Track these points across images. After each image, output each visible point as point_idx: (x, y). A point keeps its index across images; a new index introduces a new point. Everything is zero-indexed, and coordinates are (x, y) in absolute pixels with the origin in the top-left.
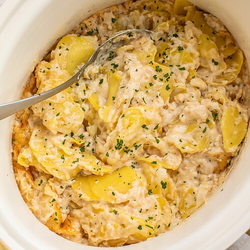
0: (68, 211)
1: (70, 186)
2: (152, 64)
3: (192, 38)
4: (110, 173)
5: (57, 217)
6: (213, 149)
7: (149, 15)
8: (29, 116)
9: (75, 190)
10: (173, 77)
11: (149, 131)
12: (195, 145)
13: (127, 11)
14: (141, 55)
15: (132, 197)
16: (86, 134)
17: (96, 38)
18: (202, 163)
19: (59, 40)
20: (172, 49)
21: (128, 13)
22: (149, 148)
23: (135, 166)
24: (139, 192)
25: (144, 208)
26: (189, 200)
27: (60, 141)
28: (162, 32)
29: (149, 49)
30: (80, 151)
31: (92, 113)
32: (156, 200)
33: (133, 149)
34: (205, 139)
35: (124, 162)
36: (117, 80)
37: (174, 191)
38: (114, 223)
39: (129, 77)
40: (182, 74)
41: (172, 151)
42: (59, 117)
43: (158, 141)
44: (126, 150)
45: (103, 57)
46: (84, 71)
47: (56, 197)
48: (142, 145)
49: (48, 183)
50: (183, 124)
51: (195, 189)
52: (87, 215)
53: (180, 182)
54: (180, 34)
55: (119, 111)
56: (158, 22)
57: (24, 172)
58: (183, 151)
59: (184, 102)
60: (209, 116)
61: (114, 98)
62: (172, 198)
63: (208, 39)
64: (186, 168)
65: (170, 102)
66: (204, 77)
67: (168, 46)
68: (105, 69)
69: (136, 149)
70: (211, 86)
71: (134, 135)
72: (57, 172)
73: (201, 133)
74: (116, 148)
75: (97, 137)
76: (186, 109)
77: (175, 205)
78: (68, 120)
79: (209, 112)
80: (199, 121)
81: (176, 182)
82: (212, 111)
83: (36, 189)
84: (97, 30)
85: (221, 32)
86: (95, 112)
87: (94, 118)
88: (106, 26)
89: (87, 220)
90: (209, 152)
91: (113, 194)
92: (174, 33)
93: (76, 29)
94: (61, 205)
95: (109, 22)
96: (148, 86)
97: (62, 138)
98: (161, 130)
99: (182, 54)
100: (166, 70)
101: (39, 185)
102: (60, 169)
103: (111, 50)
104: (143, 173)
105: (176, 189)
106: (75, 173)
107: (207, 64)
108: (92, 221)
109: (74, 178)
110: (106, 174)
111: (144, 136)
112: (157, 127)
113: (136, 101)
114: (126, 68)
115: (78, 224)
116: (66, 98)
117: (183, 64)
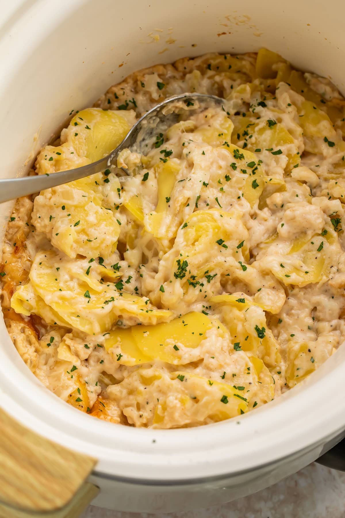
0: (98, 389)
1: (100, 346)
2: (228, 146)
3: (289, 105)
4: (168, 321)
5: (81, 397)
6: (337, 276)
7: (217, 78)
8: (27, 236)
9: (110, 350)
10: (262, 168)
11: (229, 251)
12: (307, 272)
13: (181, 74)
14: (209, 133)
15: (208, 352)
16: (123, 264)
17: (132, 114)
18: (319, 303)
19: (73, 114)
20: (258, 124)
21: (183, 77)
22: (230, 282)
23: (207, 311)
24: (219, 345)
25: (229, 371)
26: (303, 362)
27: (82, 268)
28: (240, 102)
29: (221, 125)
30: (115, 288)
31: (133, 228)
32: (248, 359)
33: (204, 281)
34: (322, 262)
35: (189, 304)
36: (172, 173)
37: (275, 350)
38: (179, 396)
39: (191, 165)
40: (277, 162)
41: (269, 283)
42: (79, 227)
43: (244, 269)
44: (192, 281)
45: (147, 142)
46: (117, 155)
47: (77, 363)
48: (219, 276)
49: (62, 341)
50: (284, 240)
51: (311, 345)
52: (131, 392)
53: (284, 336)
54: (270, 103)
55: (177, 220)
56: (232, 87)
57: (22, 325)
58: (287, 281)
59: (282, 206)
60: (326, 223)
61: (168, 200)
62: (274, 363)
63: (315, 108)
64: (293, 311)
65: (261, 208)
66: (313, 167)
67: (251, 121)
68: (150, 161)
69: (209, 282)
70: (326, 180)
71: (205, 255)
72: (78, 319)
73: (315, 252)
74: (176, 276)
75: (143, 268)
76: (288, 213)
77: (279, 373)
78: (94, 233)
79: (326, 216)
80: (310, 233)
81: (277, 336)
82: (330, 216)
83: (43, 353)
84: (134, 103)
85: (335, 101)
86: (138, 226)
87: (136, 237)
88: (148, 96)
89: (133, 400)
90: (330, 282)
91: (176, 348)
92: (260, 100)
93: (100, 102)
94: (86, 379)
95: (153, 89)
96: (223, 180)
97: (85, 264)
98: (247, 252)
99: (275, 132)
100: (250, 156)
101: (49, 345)
102: (83, 313)
103: (159, 131)
104: (223, 321)
105: (278, 346)
106: (108, 323)
107: (315, 146)
108: (141, 399)
109: (107, 331)
110: (161, 323)
111: (220, 259)
112: (241, 245)
113: (205, 202)
114: (185, 151)
115: (116, 408)
116: (89, 198)
117: (277, 146)
